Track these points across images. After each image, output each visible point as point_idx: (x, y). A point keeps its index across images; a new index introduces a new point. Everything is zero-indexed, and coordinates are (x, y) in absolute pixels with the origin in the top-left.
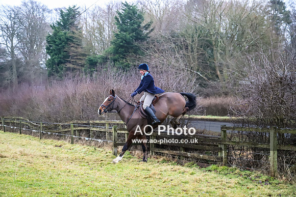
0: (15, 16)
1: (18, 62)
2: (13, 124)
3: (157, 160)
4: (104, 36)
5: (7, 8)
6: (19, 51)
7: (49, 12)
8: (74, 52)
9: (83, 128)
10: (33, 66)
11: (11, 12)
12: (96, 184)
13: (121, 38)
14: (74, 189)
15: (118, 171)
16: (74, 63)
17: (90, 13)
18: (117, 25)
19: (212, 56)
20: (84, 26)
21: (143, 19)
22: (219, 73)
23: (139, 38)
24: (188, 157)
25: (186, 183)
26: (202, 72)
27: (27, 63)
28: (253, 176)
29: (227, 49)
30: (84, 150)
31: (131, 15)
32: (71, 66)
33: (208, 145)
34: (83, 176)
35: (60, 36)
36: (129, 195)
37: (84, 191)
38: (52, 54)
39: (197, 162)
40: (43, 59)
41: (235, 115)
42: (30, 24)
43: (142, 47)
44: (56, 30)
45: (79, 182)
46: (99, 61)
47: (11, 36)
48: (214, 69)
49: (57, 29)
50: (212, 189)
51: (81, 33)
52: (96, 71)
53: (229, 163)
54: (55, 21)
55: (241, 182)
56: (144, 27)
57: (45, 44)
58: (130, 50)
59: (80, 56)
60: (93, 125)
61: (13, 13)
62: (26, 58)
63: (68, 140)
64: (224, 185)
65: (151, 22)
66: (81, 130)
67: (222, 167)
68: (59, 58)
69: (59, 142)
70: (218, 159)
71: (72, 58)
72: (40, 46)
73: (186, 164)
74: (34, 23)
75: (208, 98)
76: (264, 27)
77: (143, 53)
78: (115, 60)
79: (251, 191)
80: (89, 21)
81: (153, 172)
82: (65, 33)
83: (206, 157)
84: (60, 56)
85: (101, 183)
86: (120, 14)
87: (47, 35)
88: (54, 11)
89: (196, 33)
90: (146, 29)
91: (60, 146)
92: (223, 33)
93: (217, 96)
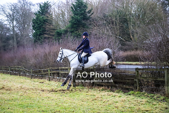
0: (14, 9)
1: (17, 35)
2: (16, 71)
3: (99, 89)
4: (65, 18)
5: (10, 4)
6: (17, 29)
7: (34, 5)
8: (49, 28)
9: (55, 72)
10: (25, 37)
11: (12, 6)
12: (65, 105)
13: (75, 19)
14: (52, 108)
15: (77, 96)
16: (49, 34)
17: (57, 5)
18: (72, 11)
19: (128, 27)
20: (54, 12)
21: (87, 8)
22: (132, 37)
23: (85, 18)
24: (117, 87)
25: (116, 102)
26: (122, 37)
27: (22, 35)
28: (155, 97)
29: (136, 23)
30: (56, 84)
31: (80, 5)
32: (47, 36)
33: (128, 80)
34: (57, 100)
35: (40, 19)
36: (84, 111)
37: (58, 109)
38: (36, 30)
39: (122, 89)
40: (31, 33)
41: (143, 61)
42: (23, 13)
43: (87, 24)
44: (38, 16)
45: (55, 104)
46: (63, 32)
47: (12, 20)
48: (129, 35)
50: (132, 106)
51: (52, 17)
52: (62, 38)
53: (141, 90)
54: (37, 11)
55: (149, 101)
56: (88, 12)
57: (31, 24)
58: (80, 26)
59: (52, 30)
60: (61, 70)
62: (21, 32)
63: (47, 79)
64: (139, 103)
65: (92, 9)
66: (54, 73)
67: (137, 92)
68: (40, 31)
69: (42, 80)
70: (134, 87)
71: (47, 32)
72: (29, 25)
73: (116, 91)
74: (25, 12)
75: (126, 52)
76: (157, 9)
77: (88, 27)
78: (72, 32)
79: (155, 106)
80: (56, 10)
81: (97, 96)
82: (43, 17)
83: (128, 87)
85: (68, 104)
86: (73, 5)
87: (33, 19)
88: (36, 5)
89: (118, 14)
90: (89, 13)
91: (43, 83)
92: (133, 14)
93: (131, 50)
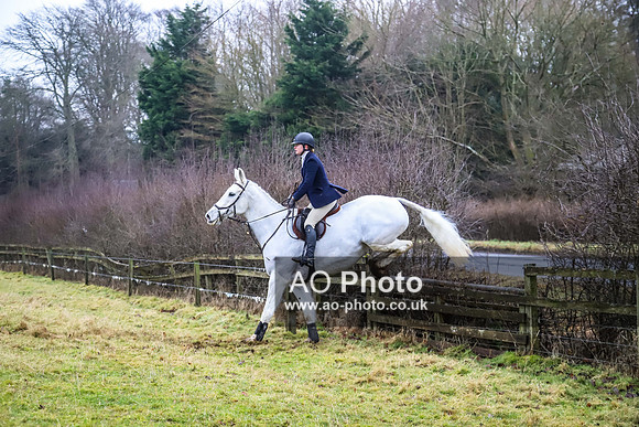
0: (72, 28)
1: (79, 127)
2: (72, 263)
3: (383, 342)
4: (262, 69)
5: (55, 12)
6: (82, 106)
7: (145, 18)
8: (199, 106)
9: (220, 272)
10: (112, 136)
11: (64, 20)
12: (254, 397)
13: (300, 73)
14: (205, 409)
15: (299, 367)
16: (199, 129)
17: (232, 19)
18: (290, 44)
19: (498, 110)
20: (220, 46)
21: (347, 32)
22: (513, 146)
23: (339, 72)
24: (451, 335)
25: (450, 393)
26: (476, 144)
27: (99, 131)
28: (598, 377)
29: (530, 94)
30: (224, 320)
31: (321, 21)
32: (191, 134)
33: (496, 308)
34: (223, 380)
35: (167, 71)
36: (327, 424)
37: (227, 414)
38: (150, 110)
39: (472, 345)
40: (133, 122)
41: (555, 240)
42: (103, 46)
43: (346, 93)
44: (159, 58)
45: (215, 394)
46: (253, 123)
47: (64, 73)
48: (504, 139)
49: (160, 56)
50: (509, 408)
51: (213, 63)
52: (248, 145)
53: (543, 348)
54: (156, 39)
55: (572, 392)
56: (349, 47)
57: (135, 88)
58: (319, 100)
59: (211, 114)
60: (243, 264)
61: (66, 22)
62: (97, 119)
63: (189, 297)
64: (536, 399)
65: (365, 38)
66: (216, 275)
67: (528, 357)
68: (165, 118)
69: (170, 303)
70: (518, 338)
71: (193, 119)
72: (124, 94)
73: (448, 351)
74: (113, 44)
75: (489, 201)
76: (612, 44)
77: (347, 107)
78: (287, 122)
79: (598, 413)
80: (230, 36)
81: (375, 369)
82: (179, 65)
83: (492, 334)
84: (169, 114)
85: (264, 397)
86: (295, 20)
87: (141, 69)
88: (155, 18)
89: (463, 58)
90: (354, 53)
91: (172, 311)
92: (521, 58)
93: (511, 198)
